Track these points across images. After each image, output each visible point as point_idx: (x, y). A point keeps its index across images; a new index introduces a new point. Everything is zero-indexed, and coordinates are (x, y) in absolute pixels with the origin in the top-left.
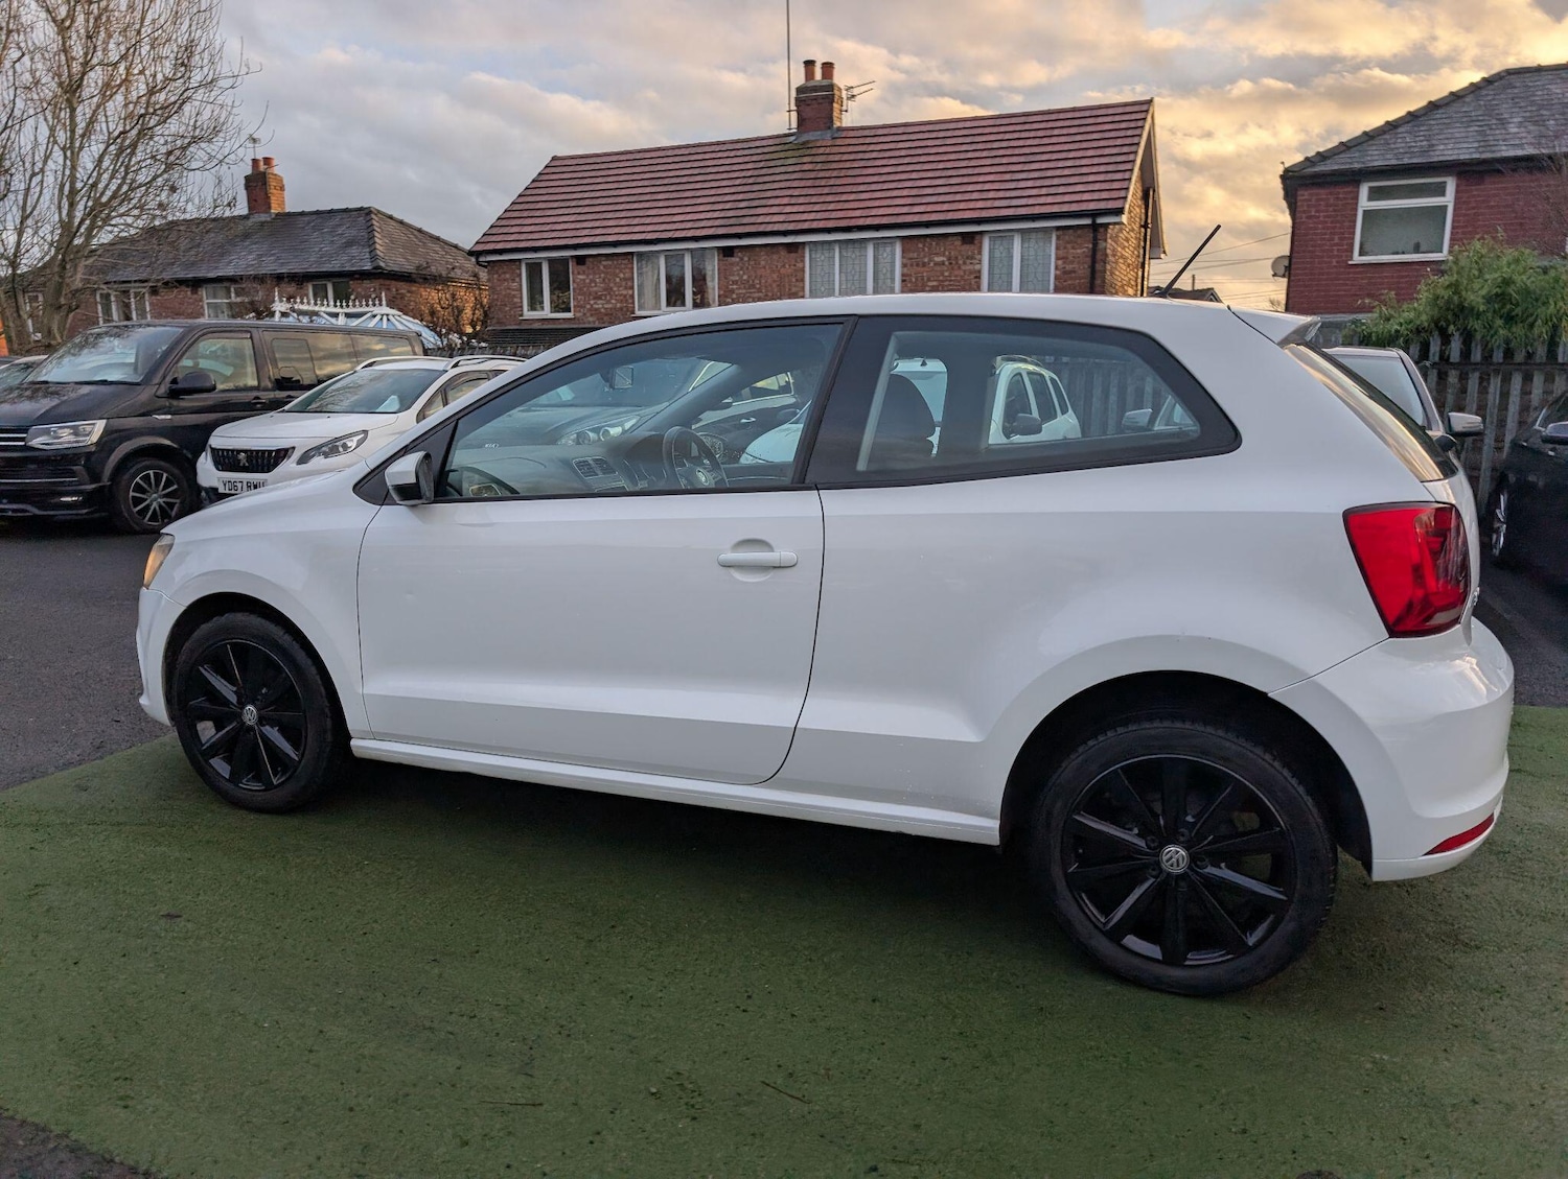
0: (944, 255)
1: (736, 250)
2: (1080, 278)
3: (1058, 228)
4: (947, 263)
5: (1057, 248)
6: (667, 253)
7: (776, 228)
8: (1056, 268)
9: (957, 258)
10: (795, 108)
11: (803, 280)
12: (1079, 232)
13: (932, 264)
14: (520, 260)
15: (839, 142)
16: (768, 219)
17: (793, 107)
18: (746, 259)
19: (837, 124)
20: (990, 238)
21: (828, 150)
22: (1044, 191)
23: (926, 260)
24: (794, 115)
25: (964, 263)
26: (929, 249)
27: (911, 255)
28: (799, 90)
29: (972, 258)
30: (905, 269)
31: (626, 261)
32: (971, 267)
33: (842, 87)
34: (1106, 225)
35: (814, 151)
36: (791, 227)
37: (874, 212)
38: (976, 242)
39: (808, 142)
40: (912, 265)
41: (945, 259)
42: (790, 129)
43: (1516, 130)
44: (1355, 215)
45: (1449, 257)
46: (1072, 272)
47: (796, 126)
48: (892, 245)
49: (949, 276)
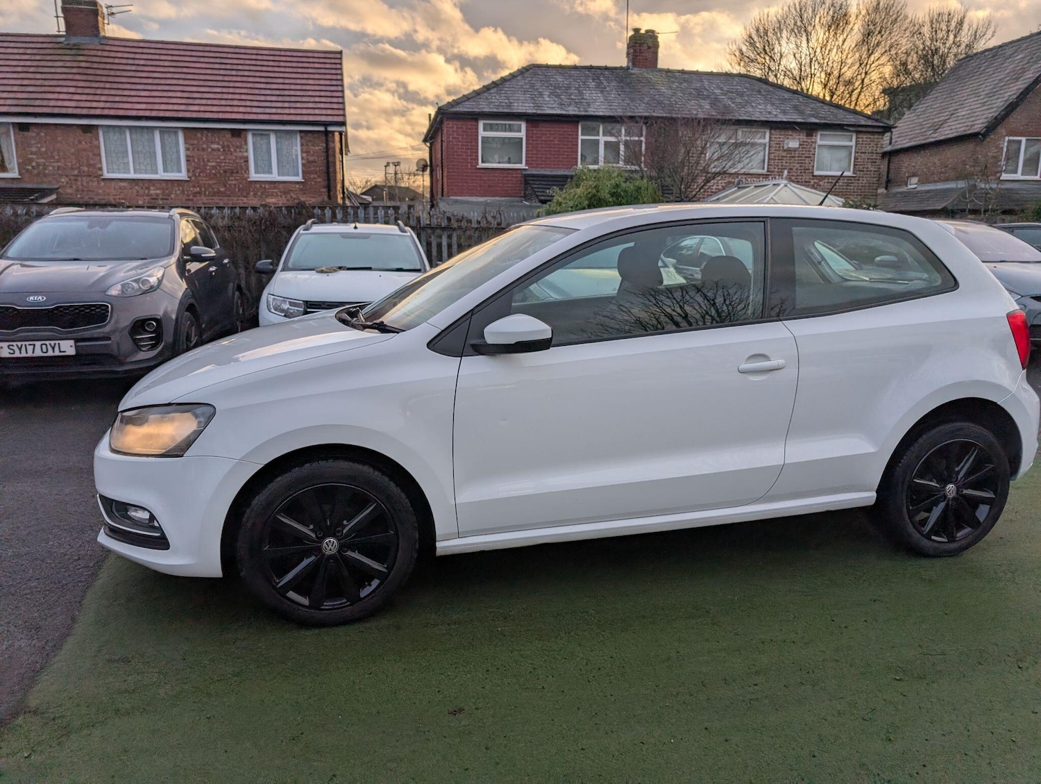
0: (218, 144)
1: (32, 127)
2: (320, 167)
3: (301, 132)
4: (222, 150)
5: (302, 145)
7: (69, 111)
8: (302, 158)
9: (228, 146)
10: (62, 15)
11: (99, 155)
12: (316, 135)
13: (210, 150)
15: (108, 48)
16: (60, 103)
17: (60, 14)
18: (42, 134)
19: (102, 34)
20: (253, 135)
21: (98, 53)
22: (286, 105)
23: (205, 146)
24: (62, 21)
25: (235, 151)
26: (206, 139)
27: (192, 142)
29: (241, 147)
30: (189, 152)
32: (240, 154)
33: (103, 5)
34: (333, 132)
35: (86, 53)
36: (83, 112)
37: (157, 107)
38: (242, 136)
39: (79, 44)
40: (193, 149)
41: (220, 147)
42: (59, 31)
43: (547, 99)
44: (477, 139)
45: (527, 168)
46: (314, 162)
47: (64, 29)
48: (176, 133)
49: (224, 159)
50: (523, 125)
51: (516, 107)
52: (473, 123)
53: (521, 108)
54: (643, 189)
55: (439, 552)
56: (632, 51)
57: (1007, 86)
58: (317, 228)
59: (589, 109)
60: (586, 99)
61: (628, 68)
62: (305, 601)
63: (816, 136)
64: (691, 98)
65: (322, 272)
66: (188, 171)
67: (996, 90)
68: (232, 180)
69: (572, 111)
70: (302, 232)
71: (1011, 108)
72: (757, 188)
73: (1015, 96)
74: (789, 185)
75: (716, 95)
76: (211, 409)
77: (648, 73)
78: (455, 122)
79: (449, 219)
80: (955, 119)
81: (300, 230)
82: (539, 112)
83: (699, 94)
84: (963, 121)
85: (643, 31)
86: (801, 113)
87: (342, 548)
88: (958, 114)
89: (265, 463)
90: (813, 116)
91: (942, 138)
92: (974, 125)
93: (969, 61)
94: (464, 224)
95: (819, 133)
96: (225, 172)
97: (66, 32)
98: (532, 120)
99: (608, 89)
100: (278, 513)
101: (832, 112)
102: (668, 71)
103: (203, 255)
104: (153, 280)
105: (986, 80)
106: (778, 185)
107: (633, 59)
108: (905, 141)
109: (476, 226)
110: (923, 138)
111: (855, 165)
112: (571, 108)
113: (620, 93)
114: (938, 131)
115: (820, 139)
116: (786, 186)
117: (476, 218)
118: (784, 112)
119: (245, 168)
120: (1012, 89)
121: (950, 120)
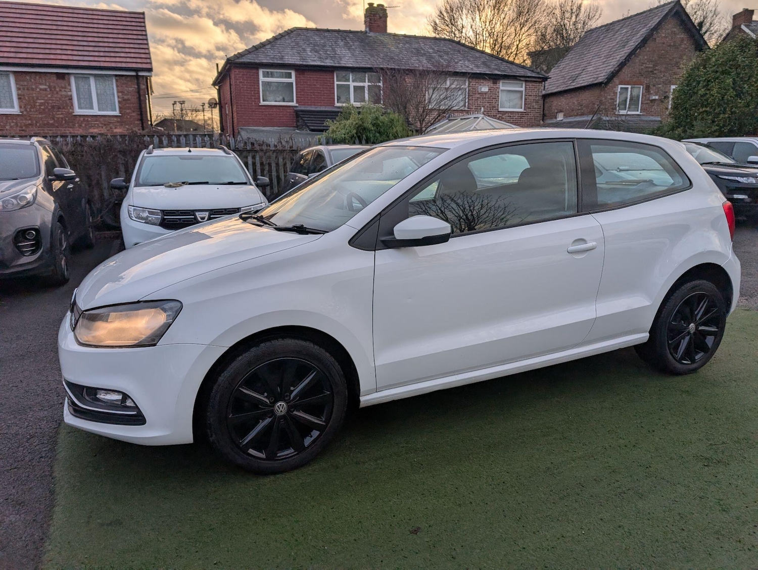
0: (46, 84)
2: (134, 104)
3: (116, 76)
4: (48, 90)
5: (117, 86)
8: (118, 97)
9: (55, 87)
12: (129, 79)
13: (38, 90)
20: (75, 77)
22: (102, 54)
23: (34, 87)
25: (60, 91)
26: (35, 80)
27: (22, 83)
29: (65, 88)
30: (19, 92)
32: (64, 93)
38: (66, 78)
40: (24, 89)
41: (47, 87)
43: (310, 54)
44: (259, 83)
45: (297, 105)
46: (128, 100)
48: (7, 76)
49: (52, 97)
50: (293, 73)
51: (287, 60)
52: (255, 71)
53: (291, 60)
54: (395, 121)
55: (362, 405)
56: (368, 20)
57: (618, 51)
58: (157, 152)
59: (341, 62)
60: (338, 55)
61: (366, 32)
62: (263, 456)
63: (499, 83)
64: (413, 55)
65: (170, 186)
66: (20, 107)
67: (611, 53)
68: (59, 114)
69: (329, 63)
70: (146, 155)
71: (622, 65)
72: (463, 120)
73: (624, 58)
74: (485, 118)
75: (430, 53)
76: (179, 305)
77: (380, 36)
78: (241, 70)
79: (253, 144)
80: (586, 73)
81: (144, 153)
82: (304, 63)
83: (418, 52)
84: (591, 74)
85: (375, 5)
86: (489, 67)
87: (290, 408)
88: (588, 70)
89: (230, 346)
90: (496, 69)
91: (579, 86)
92: (598, 78)
93: (592, 33)
94: (264, 148)
95: (501, 81)
98: (300, 69)
99: (353, 47)
100: (240, 386)
101: (509, 67)
102: (395, 35)
103: (65, 175)
104: (29, 197)
105: (604, 46)
106: (478, 118)
107: (369, 25)
108: (553, 88)
109: (274, 149)
110: (566, 86)
111: (525, 104)
112: (327, 61)
113: (362, 50)
114: (576, 81)
115: (503, 86)
116: (483, 118)
117: (273, 143)
118: (477, 66)
119: (70, 105)
120: (620, 53)
121: (582, 74)
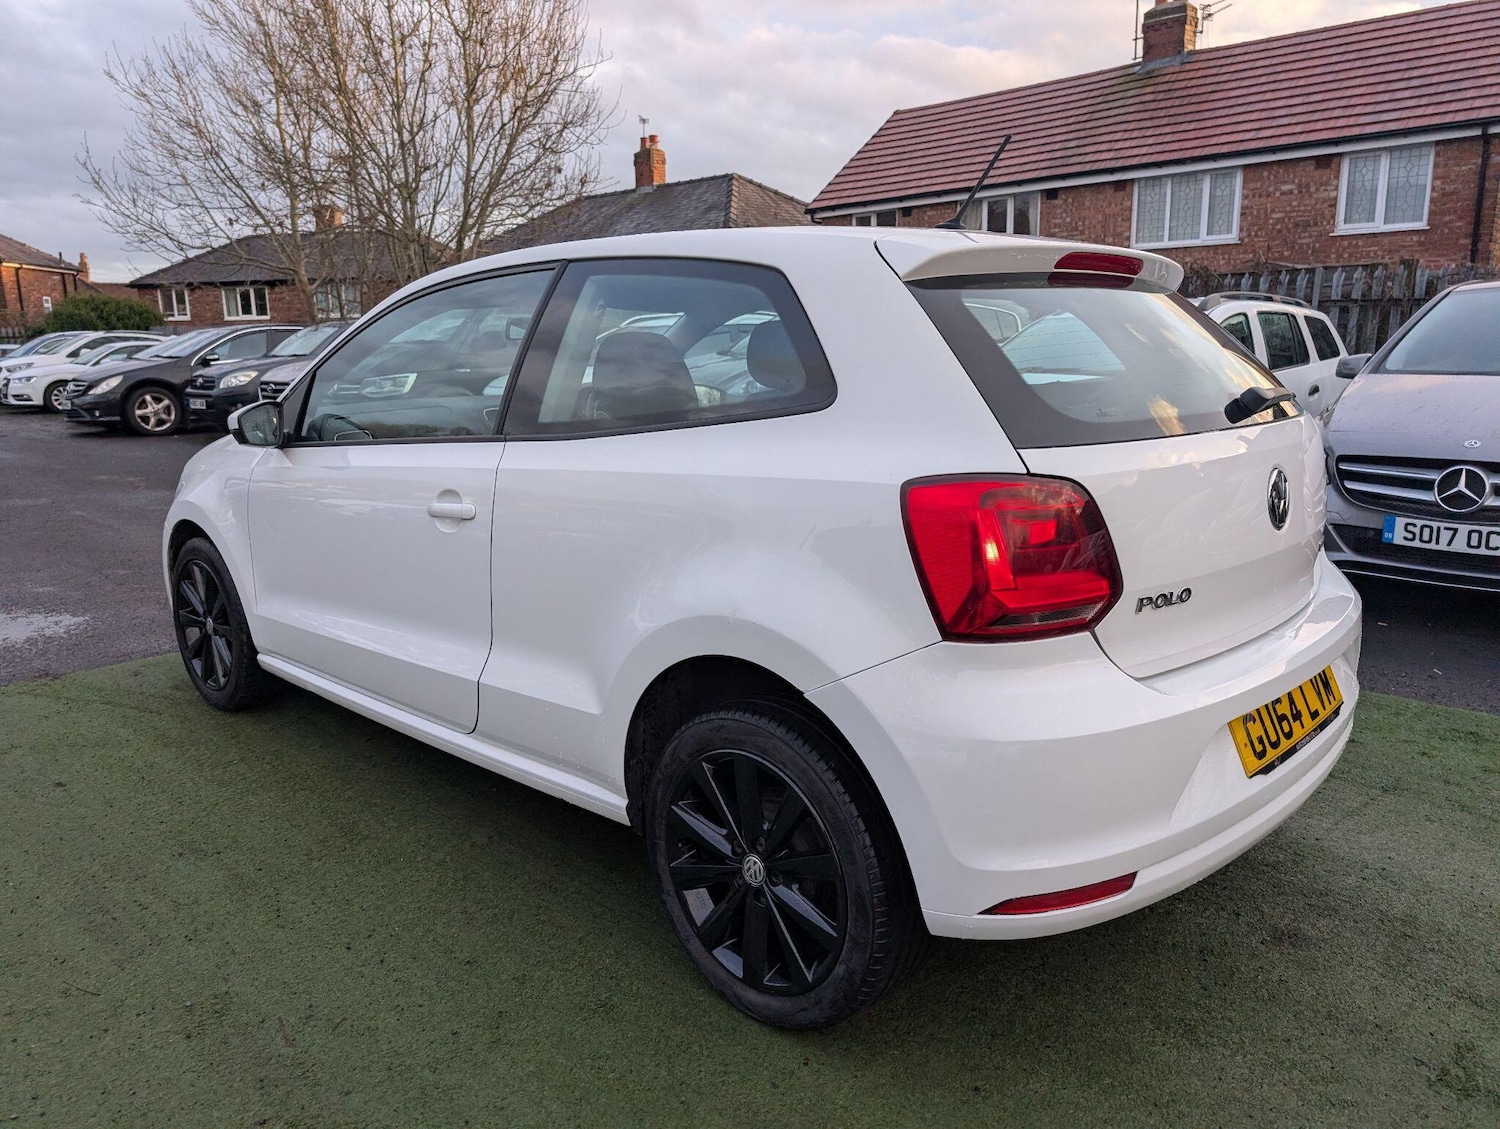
0: (1293, 182)
1: (1060, 192)
2: (1463, 201)
3: (1439, 143)
4: (1296, 192)
5: (1436, 166)
6: (990, 200)
7: (1103, 166)
8: (1433, 189)
9: (1308, 185)
10: (1142, 36)
11: (1129, 220)
12: (1465, 145)
13: (1278, 194)
14: (851, 215)
15: (1188, 67)
16: (1096, 157)
17: (1140, 35)
18: (1070, 200)
19: (1189, 47)
20: (1351, 159)
21: (1174, 78)
22: (1424, 101)
23: (1271, 189)
24: (1140, 43)
25: (1318, 190)
26: (1275, 177)
27: (1253, 185)
28: (1148, 16)
29: (1327, 184)
30: (1246, 202)
31: (949, 211)
32: (1325, 194)
33: (1198, 6)
35: (1158, 80)
36: (1120, 163)
38: (1333, 166)
39: (1153, 71)
40: (1254, 196)
41: (1294, 187)
42: (1135, 58)
46: (1454, 193)
47: (1141, 55)
48: (1232, 175)
49: (1299, 206)
66: (1241, 230)
68: (1305, 237)
96: (1297, 225)
97: (1143, 57)
119: (1329, 217)
